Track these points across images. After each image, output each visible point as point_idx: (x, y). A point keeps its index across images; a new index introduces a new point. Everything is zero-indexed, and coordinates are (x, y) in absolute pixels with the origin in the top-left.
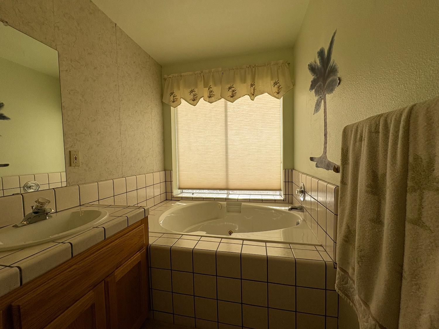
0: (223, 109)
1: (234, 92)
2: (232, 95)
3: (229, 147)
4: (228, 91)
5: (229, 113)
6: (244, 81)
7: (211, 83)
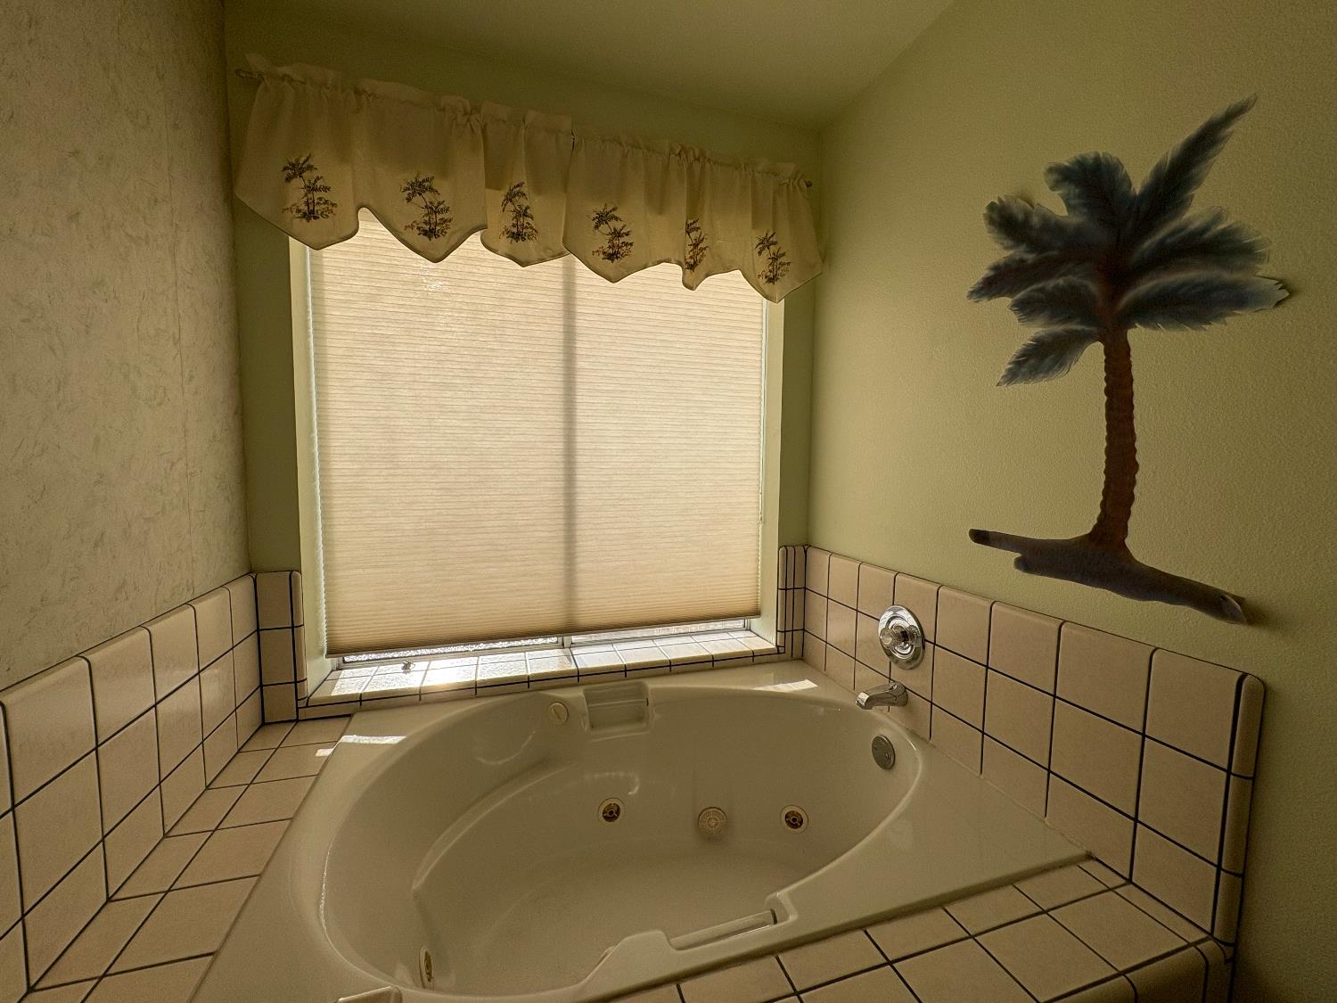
0: (558, 299)
1: (622, 240)
2: (611, 251)
3: (581, 459)
4: (597, 227)
5: (581, 323)
6: (658, 202)
7: (520, 175)
